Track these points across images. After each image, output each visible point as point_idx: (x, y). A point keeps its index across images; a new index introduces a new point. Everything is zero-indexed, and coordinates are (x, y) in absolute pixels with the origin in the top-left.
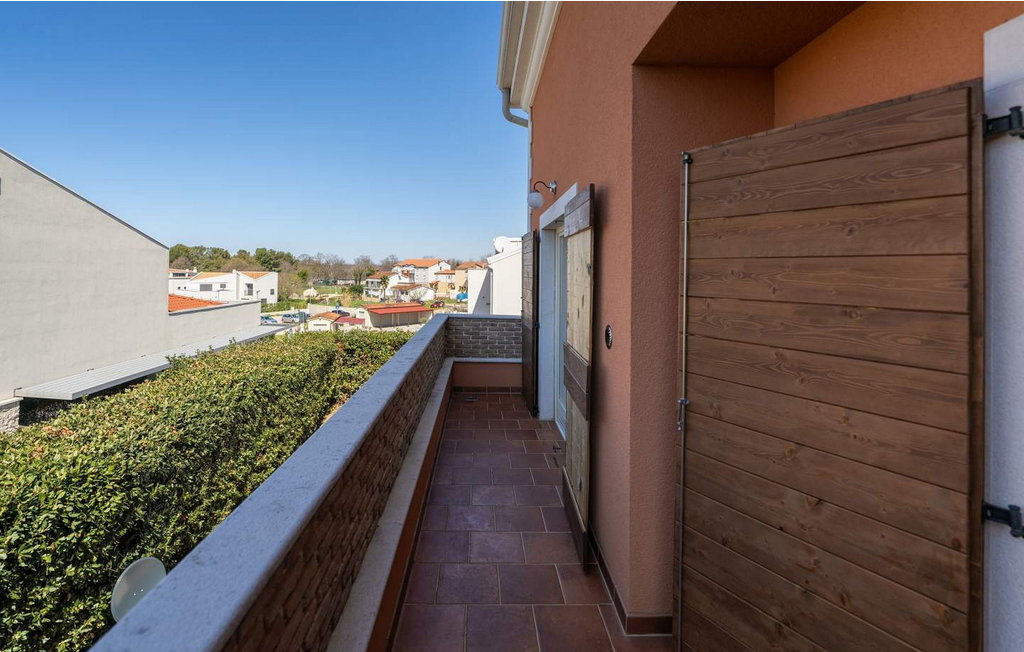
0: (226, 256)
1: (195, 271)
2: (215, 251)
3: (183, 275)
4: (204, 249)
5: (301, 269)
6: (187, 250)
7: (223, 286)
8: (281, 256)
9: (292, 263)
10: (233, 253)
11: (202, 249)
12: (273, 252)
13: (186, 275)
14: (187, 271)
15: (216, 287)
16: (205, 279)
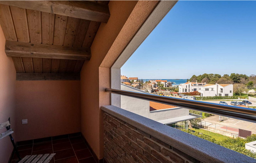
0: (220, 77)
1: (205, 83)
2: (216, 75)
3: (201, 85)
4: (213, 74)
5: (250, 81)
6: (207, 75)
7: (212, 89)
8: (242, 76)
9: (246, 78)
10: (222, 76)
11: (212, 74)
12: (238, 74)
13: (202, 85)
14: (203, 83)
15: (210, 89)
16: (207, 86)
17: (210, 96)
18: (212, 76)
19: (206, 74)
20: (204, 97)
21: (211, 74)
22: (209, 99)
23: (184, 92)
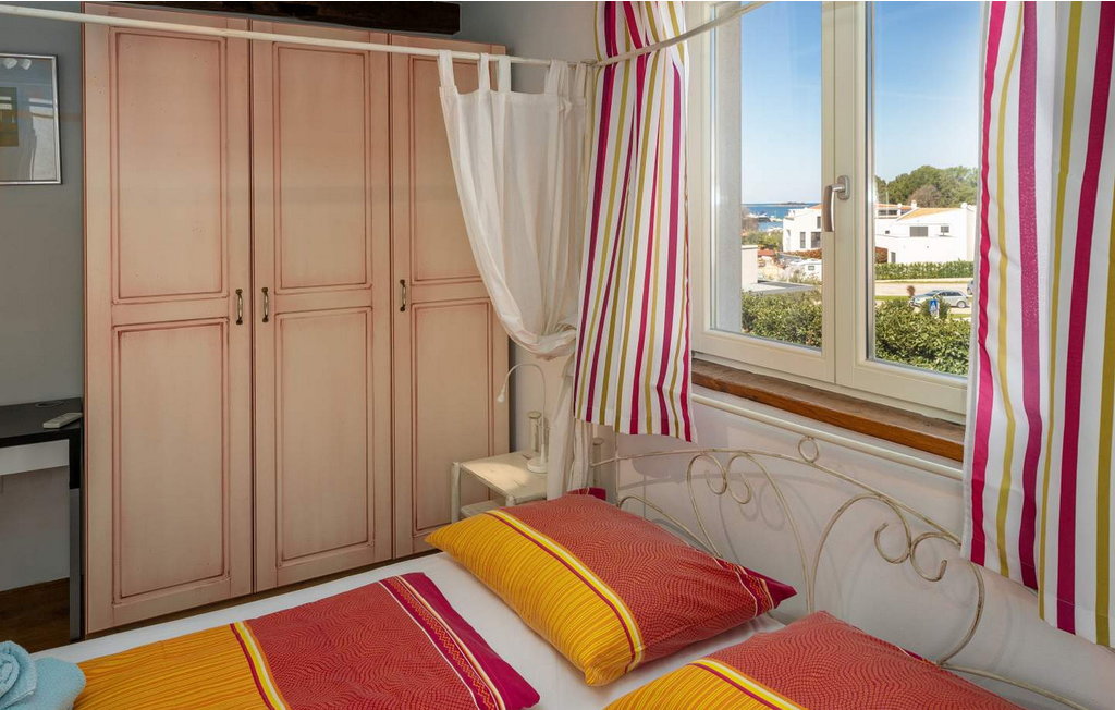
1: (915, 206)
3: (894, 212)
6: (936, 174)
7: (945, 229)
13: (899, 212)
14: (900, 205)
15: (934, 231)
16: (920, 218)
17: (929, 261)
18: (961, 180)
19: (928, 167)
20: (902, 267)
21: (954, 167)
22: (923, 277)
23: (808, 247)
